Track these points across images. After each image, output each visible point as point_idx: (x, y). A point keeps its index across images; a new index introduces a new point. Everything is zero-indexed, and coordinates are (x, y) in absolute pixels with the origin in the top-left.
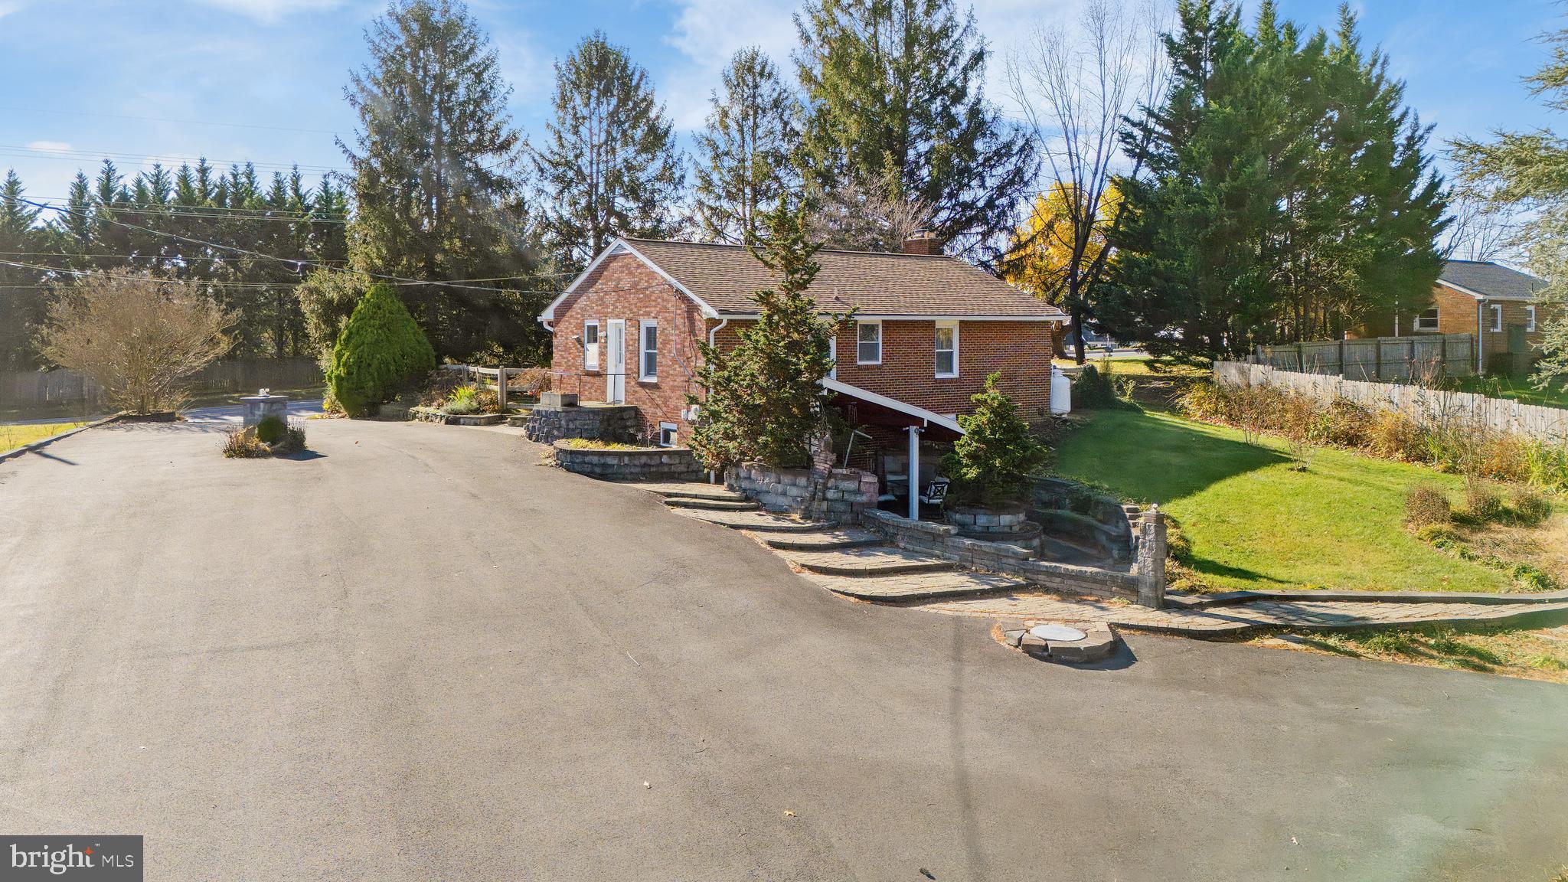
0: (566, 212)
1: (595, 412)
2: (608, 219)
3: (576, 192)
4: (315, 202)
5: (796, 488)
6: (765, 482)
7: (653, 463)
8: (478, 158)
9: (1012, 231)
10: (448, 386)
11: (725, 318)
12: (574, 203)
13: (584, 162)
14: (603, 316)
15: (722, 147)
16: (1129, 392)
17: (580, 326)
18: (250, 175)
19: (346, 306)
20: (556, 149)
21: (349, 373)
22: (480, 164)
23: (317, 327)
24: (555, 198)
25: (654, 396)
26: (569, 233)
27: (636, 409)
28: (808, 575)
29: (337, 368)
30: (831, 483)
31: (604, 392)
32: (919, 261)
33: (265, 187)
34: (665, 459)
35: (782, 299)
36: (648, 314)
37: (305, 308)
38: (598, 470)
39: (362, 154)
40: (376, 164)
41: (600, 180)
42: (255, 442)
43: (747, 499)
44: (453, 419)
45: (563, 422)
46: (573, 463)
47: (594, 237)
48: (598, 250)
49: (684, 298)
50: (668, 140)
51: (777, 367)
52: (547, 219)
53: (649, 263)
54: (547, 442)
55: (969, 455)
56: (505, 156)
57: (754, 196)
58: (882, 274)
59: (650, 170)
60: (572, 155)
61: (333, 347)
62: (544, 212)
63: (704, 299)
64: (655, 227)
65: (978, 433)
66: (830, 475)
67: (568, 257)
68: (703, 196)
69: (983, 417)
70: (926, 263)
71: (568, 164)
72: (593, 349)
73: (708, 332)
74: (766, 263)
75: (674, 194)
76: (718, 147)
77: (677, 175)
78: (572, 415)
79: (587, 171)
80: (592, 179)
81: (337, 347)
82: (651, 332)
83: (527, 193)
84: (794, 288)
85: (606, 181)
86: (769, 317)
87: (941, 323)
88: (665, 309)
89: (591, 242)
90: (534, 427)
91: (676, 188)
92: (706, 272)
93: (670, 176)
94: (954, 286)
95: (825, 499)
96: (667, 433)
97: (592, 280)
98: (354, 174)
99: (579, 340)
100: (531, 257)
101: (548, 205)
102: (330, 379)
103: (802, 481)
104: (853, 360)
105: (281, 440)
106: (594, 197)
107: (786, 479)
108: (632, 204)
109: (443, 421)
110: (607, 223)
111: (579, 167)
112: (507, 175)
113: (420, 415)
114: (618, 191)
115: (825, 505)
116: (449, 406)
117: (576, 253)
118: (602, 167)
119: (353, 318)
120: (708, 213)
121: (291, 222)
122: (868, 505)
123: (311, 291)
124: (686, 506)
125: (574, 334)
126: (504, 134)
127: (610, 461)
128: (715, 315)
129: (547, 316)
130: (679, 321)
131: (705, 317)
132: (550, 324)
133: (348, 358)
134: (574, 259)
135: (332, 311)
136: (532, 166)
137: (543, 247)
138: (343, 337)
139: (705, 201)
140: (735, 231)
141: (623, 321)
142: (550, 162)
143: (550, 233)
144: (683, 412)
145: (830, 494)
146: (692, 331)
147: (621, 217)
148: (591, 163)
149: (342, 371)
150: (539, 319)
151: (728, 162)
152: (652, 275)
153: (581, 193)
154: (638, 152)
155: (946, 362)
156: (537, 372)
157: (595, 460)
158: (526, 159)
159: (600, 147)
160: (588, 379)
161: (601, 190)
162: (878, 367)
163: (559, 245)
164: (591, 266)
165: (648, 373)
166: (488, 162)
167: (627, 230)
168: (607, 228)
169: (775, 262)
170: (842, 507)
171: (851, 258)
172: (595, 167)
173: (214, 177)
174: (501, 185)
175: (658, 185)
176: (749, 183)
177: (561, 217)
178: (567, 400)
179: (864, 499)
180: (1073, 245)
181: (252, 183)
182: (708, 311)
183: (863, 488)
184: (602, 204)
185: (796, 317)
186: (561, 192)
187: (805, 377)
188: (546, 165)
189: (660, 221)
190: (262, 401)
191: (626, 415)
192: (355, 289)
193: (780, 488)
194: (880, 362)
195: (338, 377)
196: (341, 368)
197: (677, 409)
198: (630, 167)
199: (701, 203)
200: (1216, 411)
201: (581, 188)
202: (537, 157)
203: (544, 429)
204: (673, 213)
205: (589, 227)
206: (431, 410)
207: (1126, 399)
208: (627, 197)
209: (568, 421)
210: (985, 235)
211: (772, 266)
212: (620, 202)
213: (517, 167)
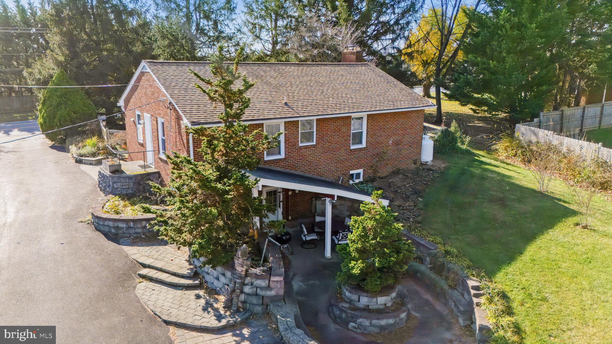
5: (225, 277)
9: (407, 38)
16: (467, 143)
17: (134, 113)
30: (248, 280)
32: (347, 68)
36: (160, 114)
45: (111, 183)
49: (174, 109)
53: (157, 81)
58: (322, 80)
66: (247, 275)
70: (352, 69)
72: (140, 130)
73: (188, 135)
78: (115, 180)
82: (163, 126)
87: (355, 116)
88: (167, 114)
94: (366, 86)
95: (242, 292)
97: (136, 86)
99: (134, 122)
103: (228, 273)
104: (295, 144)
107: (219, 268)
115: (242, 298)
128: (189, 125)
129: (121, 103)
131: (184, 125)
140: (267, 35)
141: (150, 116)
145: (247, 289)
146: (180, 133)
155: (358, 138)
157: (111, 224)
160: (140, 146)
162: (314, 146)
165: (164, 150)
171: (305, 68)
178: (113, 169)
179: (273, 293)
180: (439, 48)
182: (185, 122)
183: (272, 285)
193: (215, 273)
194: (314, 143)
200: (516, 155)
207: (464, 147)
209: (114, 183)
210: (393, 41)
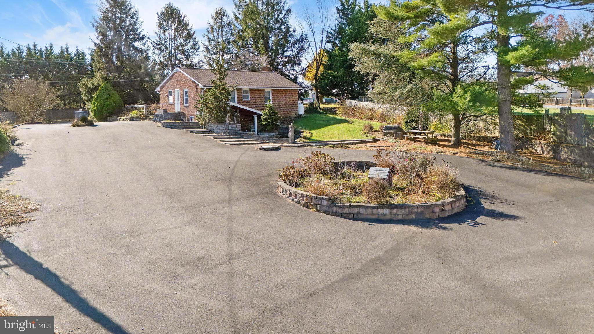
0: (162, 59)
1: (171, 114)
2: (176, 61)
3: (165, 53)
4: (74, 56)
5: (222, 127)
6: (214, 126)
7: (187, 125)
8: (134, 43)
10: (130, 111)
11: (205, 88)
12: (164, 56)
13: (167, 44)
14: (173, 89)
15: (212, 38)
17: (167, 92)
18: (51, 47)
19: (95, 89)
20: (158, 40)
21: (98, 109)
22: (134, 45)
23: (85, 95)
24: (159, 55)
25: (188, 109)
26: (163, 66)
27: (183, 113)
28: (221, 142)
29: (94, 107)
30: (230, 126)
31: (175, 109)
33: (57, 51)
34: (191, 124)
35: (218, 82)
36: (185, 87)
37: (81, 90)
38: (173, 127)
39: (98, 42)
40: (102, 45)
41: (173, 49)
42: (80, 123)
43: (210, 131)
44: (132, 119)
45: (163, 116)
46: (166, 126)
47: (171, 67)
48: (172, 70)
49: (195, 83)
50: (194, 37)
51: (216, 98)
52: (156, 61)
53: (185, 74)
54: (159, 122)
55: (264, 119)
56: (142, 42)
57: (223, 54)
59: (188, 46)
60: (163, 41)
61: (92, 101)
62: (155, 59)
63: (200, 83)
64: (191, 64)
65: (266, 114)
66: (230, 124)
67: (163, 73)
68: (206, 54)
69: (267, 110)
71: (163, 45)
72: (171, 98)
73: (201, 91)
74: (214, 73)
75: (196, 53)
76: (210, 38)
77: (197, 47)
78: (166, 115)
79: (168, 46)
80: (170, 49)
81: (93, 101)
82: (187, 92)
83: (150, 54)
84: (221, 79)
85: (174, 50)
86: (215, 86)
87: (266, 89)
88: (190, 86)
89: (170, 68)
90: (156, 119)
91: (197, 52)
92: (201, 76)
93: (195, 47)
95: (228, 129)
96: (192, 118)
97: (170, 79)
98: (95, 48)
99: (167, 96)
100: (151, 73)
101: (156, 57)
102: (92, 111)
103: (223, 126)
104: (241, 99)
105: (87, 122)
106: (171, 54)
107: (220, 125)
108: (183, 57)
109: (129, 120)
110: (175, 62)
111: (166, 45)
112: (143, 48)
113: (121, 119)
114: (178, 52)
115: (228, 131)
116: (130, 116)
117: (166, 72)
118: (173, 45)
119: (98, 92)
120: (208, 59)
121: (67, 63)
122: (239, 130)
123: (83, 84)
124: (195, 133)
125: (166, 94)
126: (141, 35)
127: (176, 124)
128: (203, 87)
129: (158, 89)
130: (194, 89)
131: (200, 87)
132: (159, 92)
133: (97, 104)
134: (165, 74)
135: (90, 90)
136: (151, 45)
137: (155, 70)
138: (95, 98)
139: (207, 55)
141: (179, 90)
142: (157, 44)
143: (157, 66)
144: (195, 113)
145: (230, 128)
146: (197, 91)
147: (180, 60)
148: (169, 44)
149: (96, 108)
150: (156, 90)
151: (214, 43)
152: (186, 77)
153: (166, 53)
154: (184, 40)
156: (155, 105)
157: (172, 124)
158: (149, 43)
159: (172, 39)
160: (170, 106)
161: (173, 52)
162: (249, 101)
163: (160, 69)
164: (170, 75)
165: (187, 103)
166: (137, 44)
167: (182, 65)
168: (175, 64)
169: (216, 73)
170: (233, 131)
172: (171, 45)
173: (38, 48)
174: (141, 51)
175: (191, 50)
176: (220, 50)
177: (160, 61)
178: (164, 111)
179: (238, 129)
180: (316, 69)
181: (52, 50)
182: (201, 86)
183: (238, 127)
184: (173, 56)
185: (222, 87)
186: (161, 53)
187: (224, 101)
188: (155, 45)
189: (192, 62)
190: (81, 112)
191: (180, 115)
192: (98, 83)
193: (218, 128)
195: (95, 110)
196: (95, 107)
197: (194, 112)
198: (182, 45)
199: (205, 56)
201: (167, 52)
202: (152, 42)
203: (158, 119)
204: (196, 60)
205: (170, 64)
206: (125, 117)
207: (321, 111)
208: (181, 55)
211: (216, 74)
212: (179, 56)
213: (146, 46)
